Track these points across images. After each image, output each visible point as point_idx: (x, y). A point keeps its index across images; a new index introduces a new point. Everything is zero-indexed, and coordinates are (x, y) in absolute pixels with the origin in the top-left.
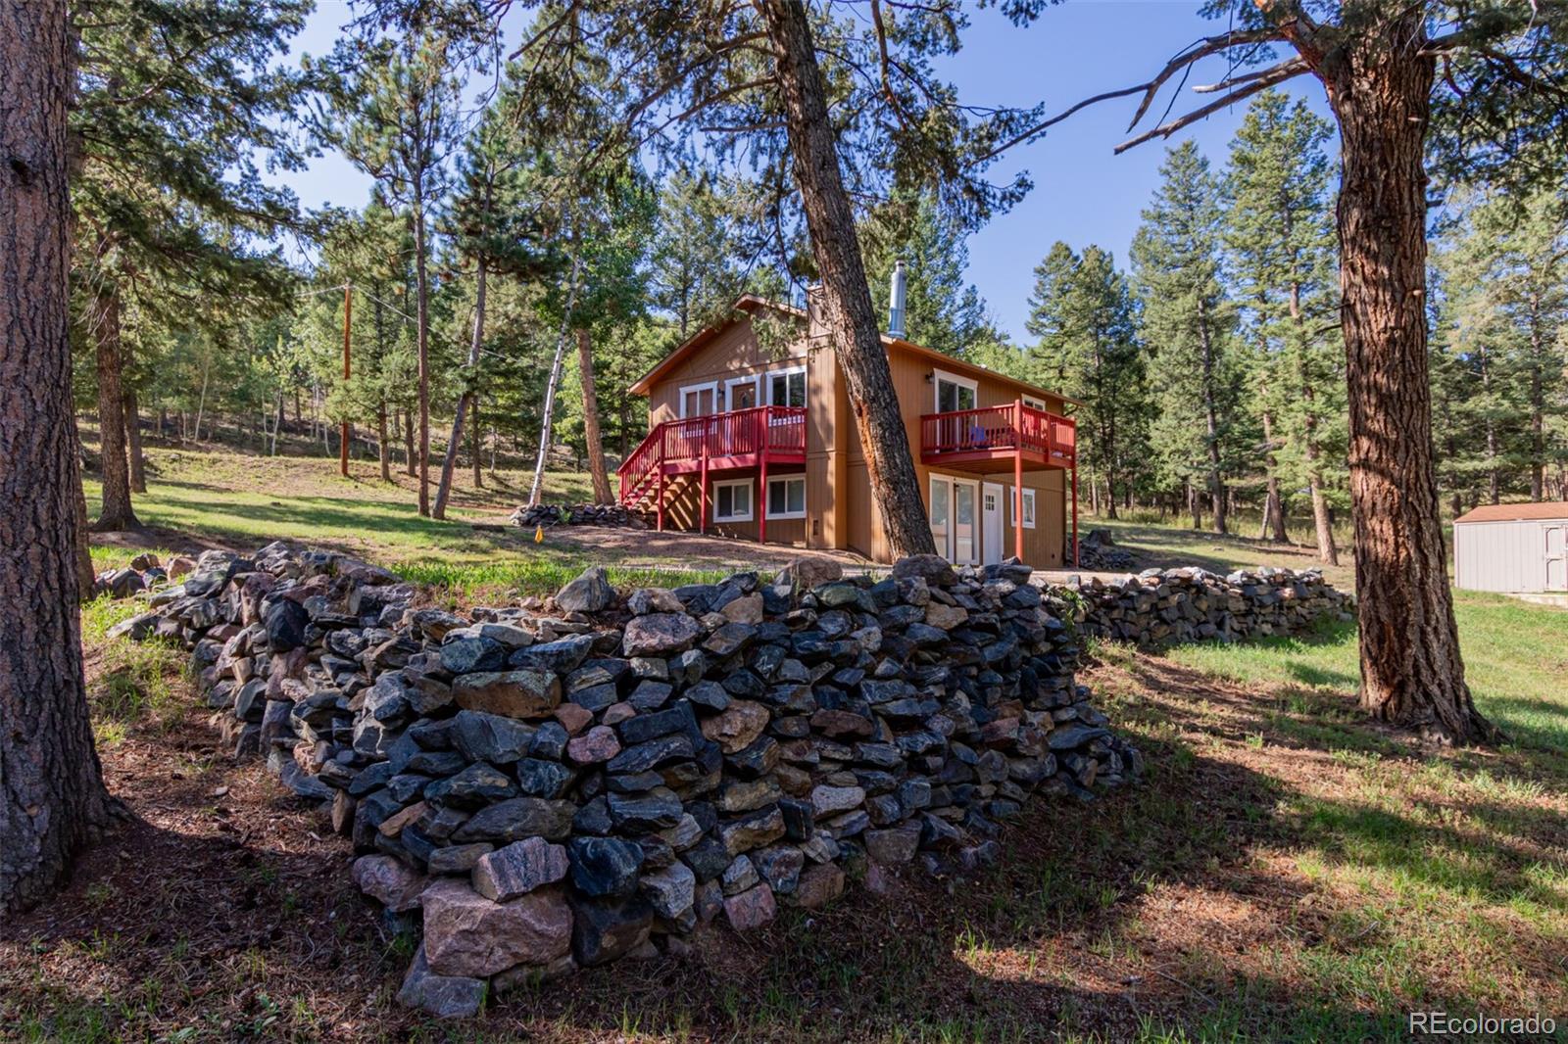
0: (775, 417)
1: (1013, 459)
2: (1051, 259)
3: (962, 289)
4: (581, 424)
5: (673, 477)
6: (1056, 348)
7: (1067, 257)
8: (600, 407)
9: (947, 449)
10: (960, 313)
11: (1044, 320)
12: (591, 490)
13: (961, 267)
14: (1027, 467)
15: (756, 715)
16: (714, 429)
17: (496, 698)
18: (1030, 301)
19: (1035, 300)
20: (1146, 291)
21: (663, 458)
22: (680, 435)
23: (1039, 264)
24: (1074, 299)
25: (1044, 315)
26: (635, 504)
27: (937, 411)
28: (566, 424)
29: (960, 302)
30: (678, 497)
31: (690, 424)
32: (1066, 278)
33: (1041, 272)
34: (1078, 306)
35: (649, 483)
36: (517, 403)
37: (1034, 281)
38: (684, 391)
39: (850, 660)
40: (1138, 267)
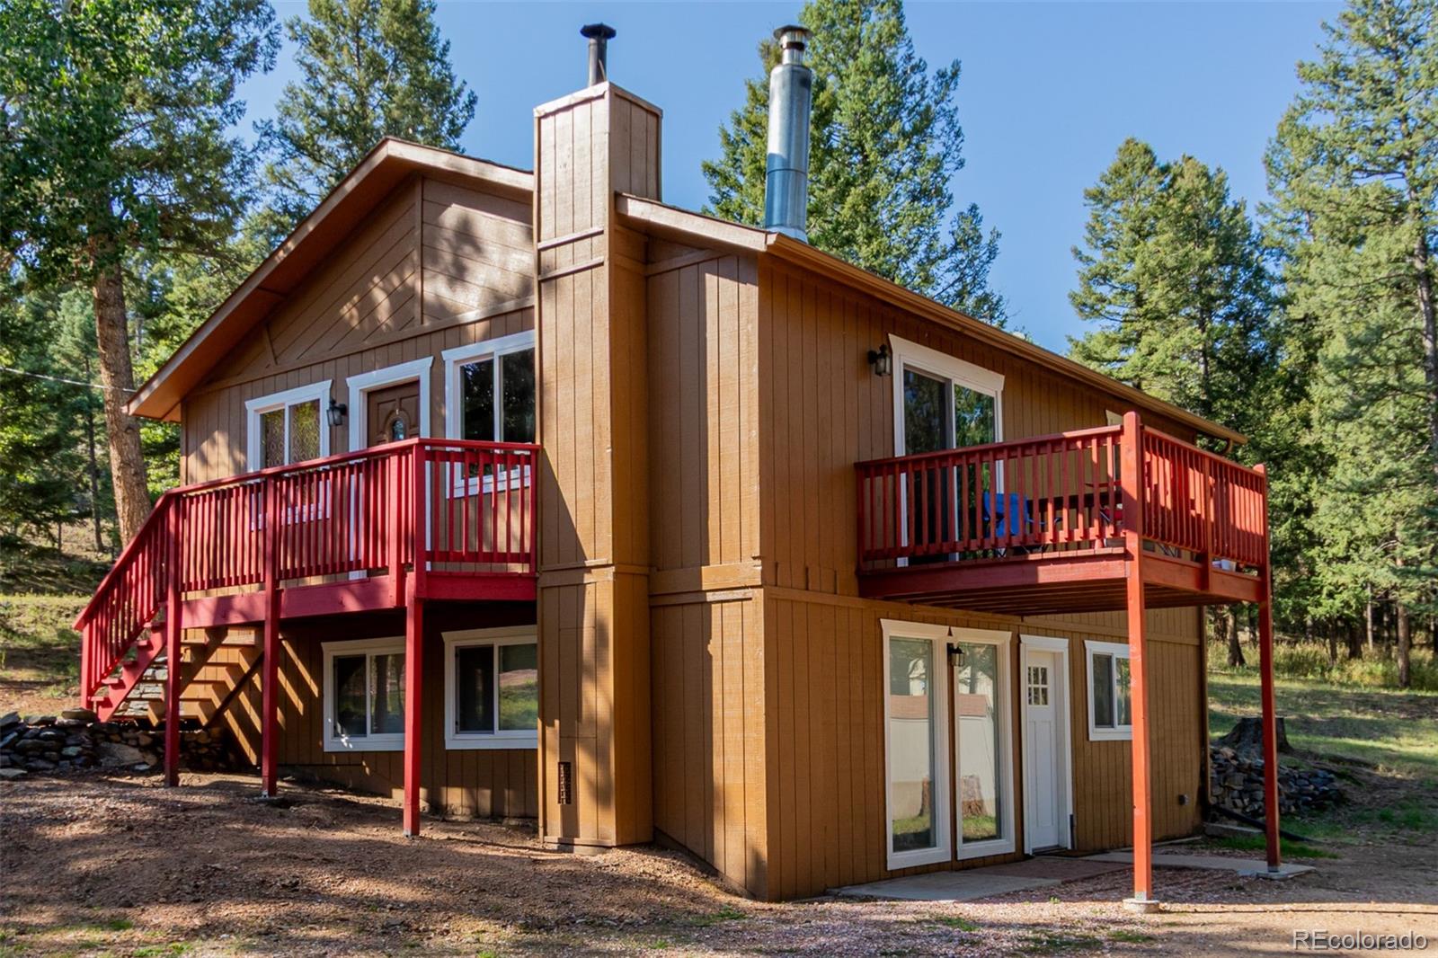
0: (469, 472)
1: (1121, 583)
2: (1117, 173)
3: (950, 213)
6: (1127, 342)
7: (1146, 168)
9: (930, 557)
10: (946, 264)
11: (1104, 290)
13: (949, 166)
18: (1077, 253)
19: (1087, 251)
20: (1294, 232)
23: (1093, 184)
24: (1162, 247)
25: (1105, 277)
27: (900, 451)
29: (946, 240)
32: (1148, 206)
33: (1098, 197)
34: (1171, 262)
37: (1086, 214)
40: (1281, 186)
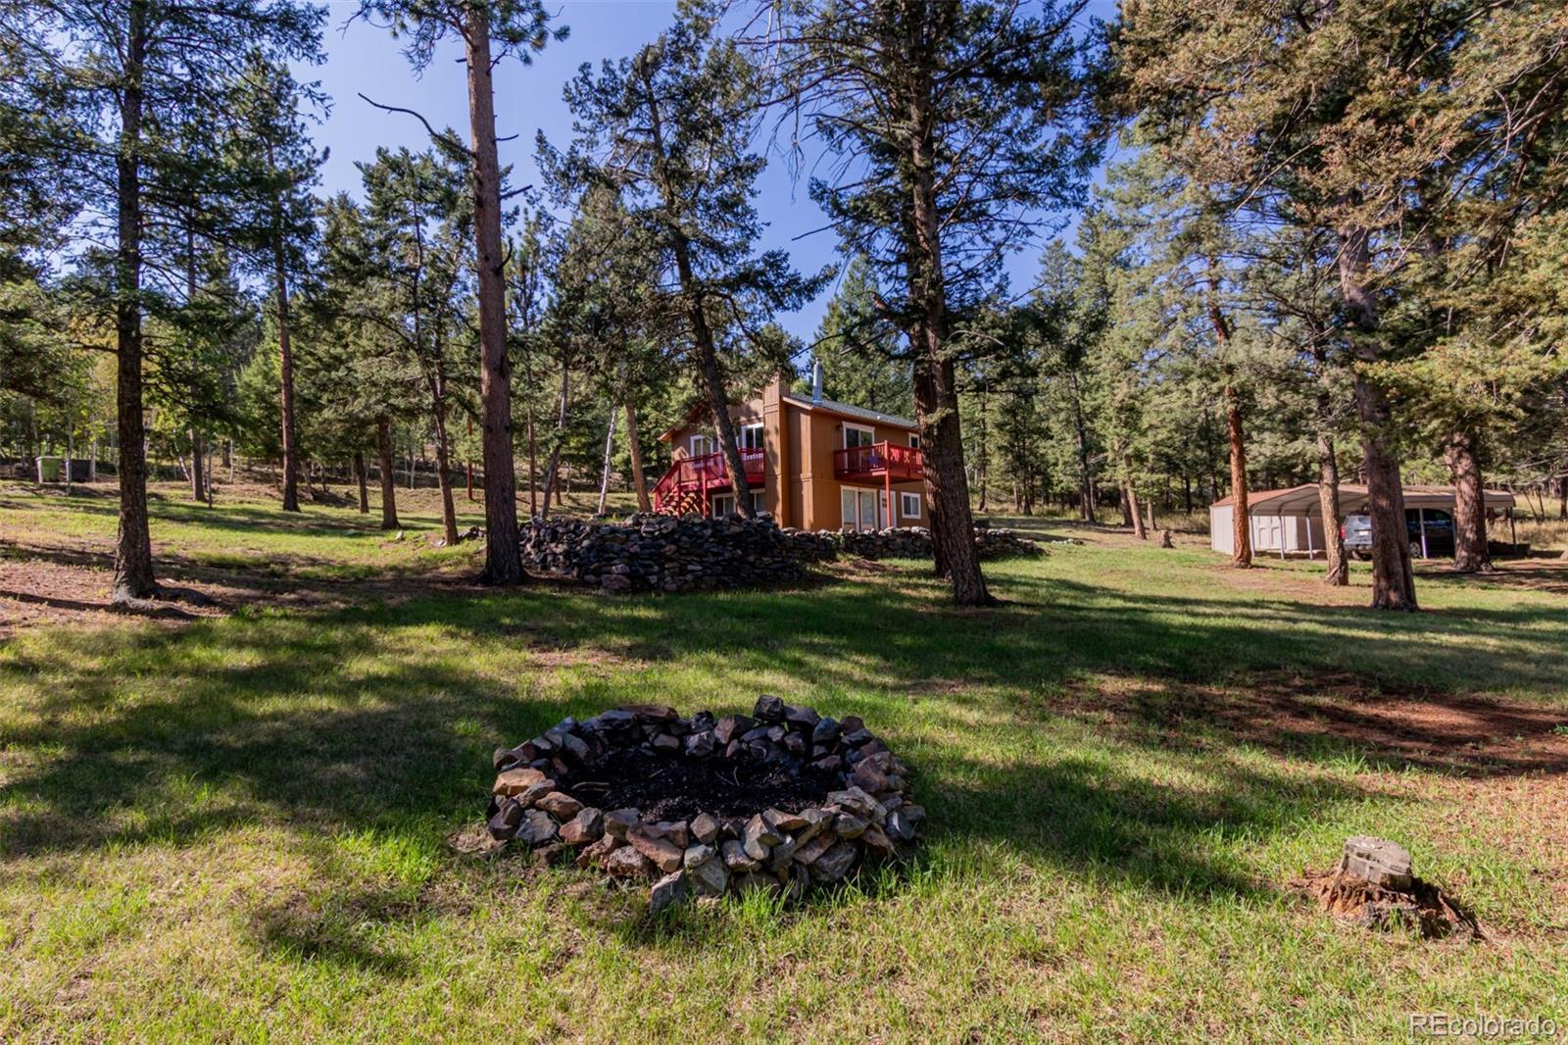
0: (747, 454)
1: (884, 476)
4: (629, 459)
5: (687, 493)
8: (643, 448)
9: (854, 471)
12: (637, 505)
14: (893, 480)
15: (673, 547)
16: (711, 463)
17: (614, 539)
21: (680, 482)
22: (690, 466)
26: (664, 511)
27: (846, 447)
28: (619, 457)
30: (691, 506)
31: (696, 460)
35: (672, 498)
36: (584, 445)
38: (693, 439)
39: (701, 537)
